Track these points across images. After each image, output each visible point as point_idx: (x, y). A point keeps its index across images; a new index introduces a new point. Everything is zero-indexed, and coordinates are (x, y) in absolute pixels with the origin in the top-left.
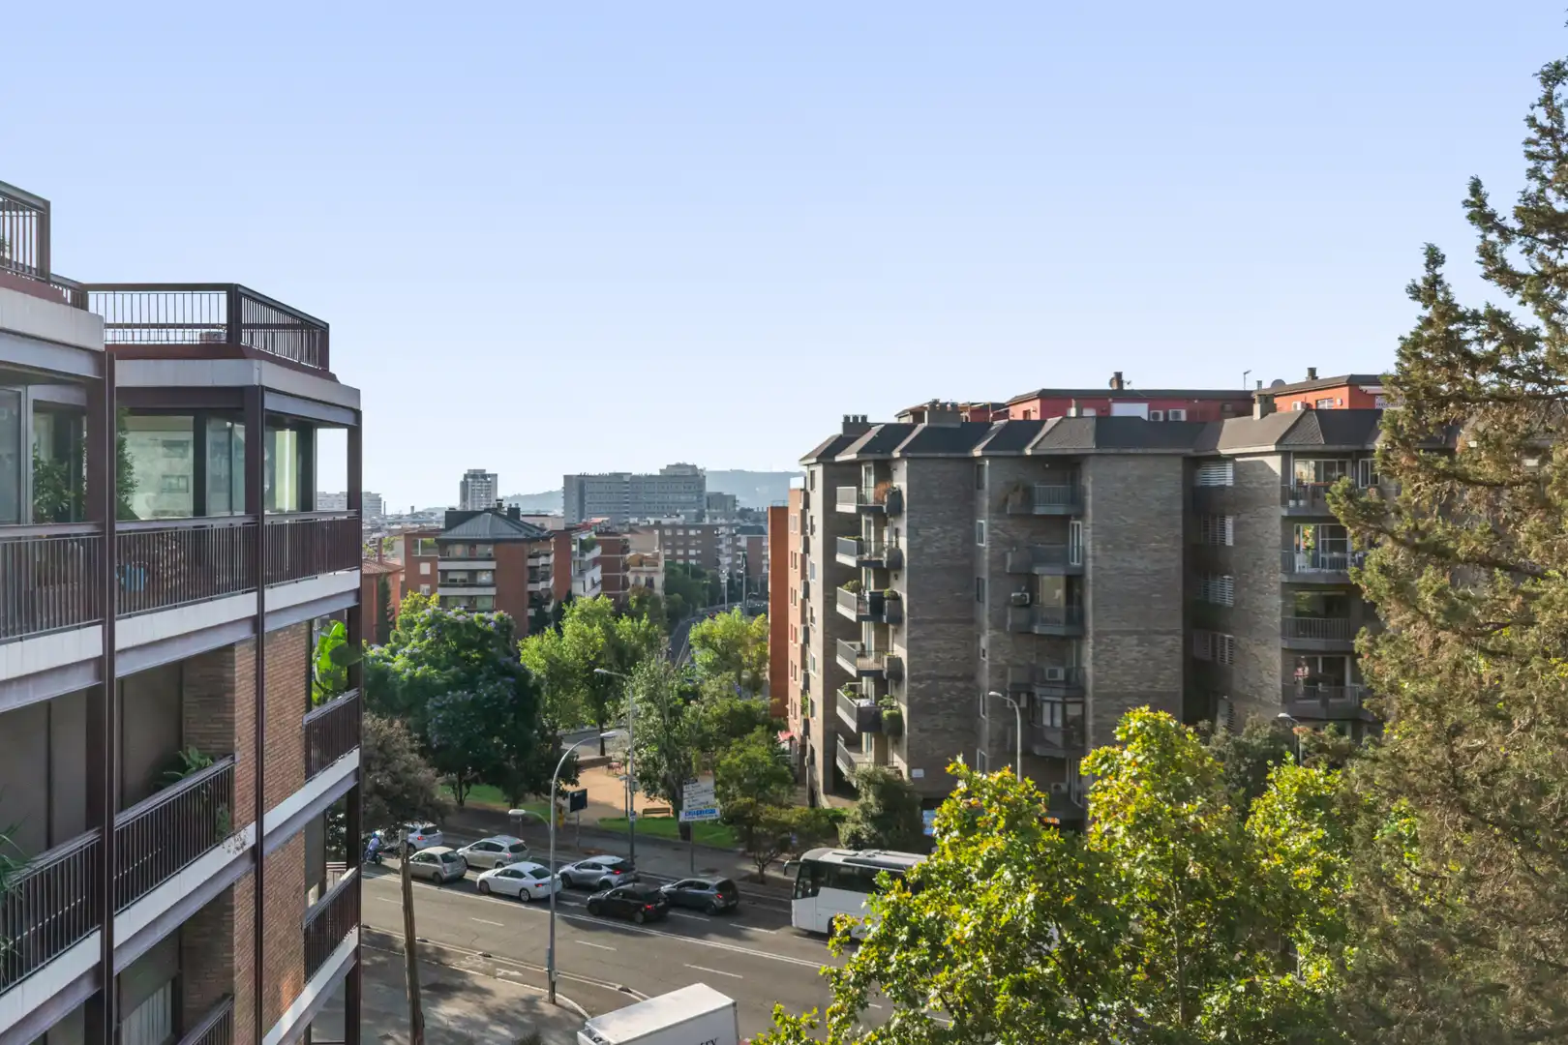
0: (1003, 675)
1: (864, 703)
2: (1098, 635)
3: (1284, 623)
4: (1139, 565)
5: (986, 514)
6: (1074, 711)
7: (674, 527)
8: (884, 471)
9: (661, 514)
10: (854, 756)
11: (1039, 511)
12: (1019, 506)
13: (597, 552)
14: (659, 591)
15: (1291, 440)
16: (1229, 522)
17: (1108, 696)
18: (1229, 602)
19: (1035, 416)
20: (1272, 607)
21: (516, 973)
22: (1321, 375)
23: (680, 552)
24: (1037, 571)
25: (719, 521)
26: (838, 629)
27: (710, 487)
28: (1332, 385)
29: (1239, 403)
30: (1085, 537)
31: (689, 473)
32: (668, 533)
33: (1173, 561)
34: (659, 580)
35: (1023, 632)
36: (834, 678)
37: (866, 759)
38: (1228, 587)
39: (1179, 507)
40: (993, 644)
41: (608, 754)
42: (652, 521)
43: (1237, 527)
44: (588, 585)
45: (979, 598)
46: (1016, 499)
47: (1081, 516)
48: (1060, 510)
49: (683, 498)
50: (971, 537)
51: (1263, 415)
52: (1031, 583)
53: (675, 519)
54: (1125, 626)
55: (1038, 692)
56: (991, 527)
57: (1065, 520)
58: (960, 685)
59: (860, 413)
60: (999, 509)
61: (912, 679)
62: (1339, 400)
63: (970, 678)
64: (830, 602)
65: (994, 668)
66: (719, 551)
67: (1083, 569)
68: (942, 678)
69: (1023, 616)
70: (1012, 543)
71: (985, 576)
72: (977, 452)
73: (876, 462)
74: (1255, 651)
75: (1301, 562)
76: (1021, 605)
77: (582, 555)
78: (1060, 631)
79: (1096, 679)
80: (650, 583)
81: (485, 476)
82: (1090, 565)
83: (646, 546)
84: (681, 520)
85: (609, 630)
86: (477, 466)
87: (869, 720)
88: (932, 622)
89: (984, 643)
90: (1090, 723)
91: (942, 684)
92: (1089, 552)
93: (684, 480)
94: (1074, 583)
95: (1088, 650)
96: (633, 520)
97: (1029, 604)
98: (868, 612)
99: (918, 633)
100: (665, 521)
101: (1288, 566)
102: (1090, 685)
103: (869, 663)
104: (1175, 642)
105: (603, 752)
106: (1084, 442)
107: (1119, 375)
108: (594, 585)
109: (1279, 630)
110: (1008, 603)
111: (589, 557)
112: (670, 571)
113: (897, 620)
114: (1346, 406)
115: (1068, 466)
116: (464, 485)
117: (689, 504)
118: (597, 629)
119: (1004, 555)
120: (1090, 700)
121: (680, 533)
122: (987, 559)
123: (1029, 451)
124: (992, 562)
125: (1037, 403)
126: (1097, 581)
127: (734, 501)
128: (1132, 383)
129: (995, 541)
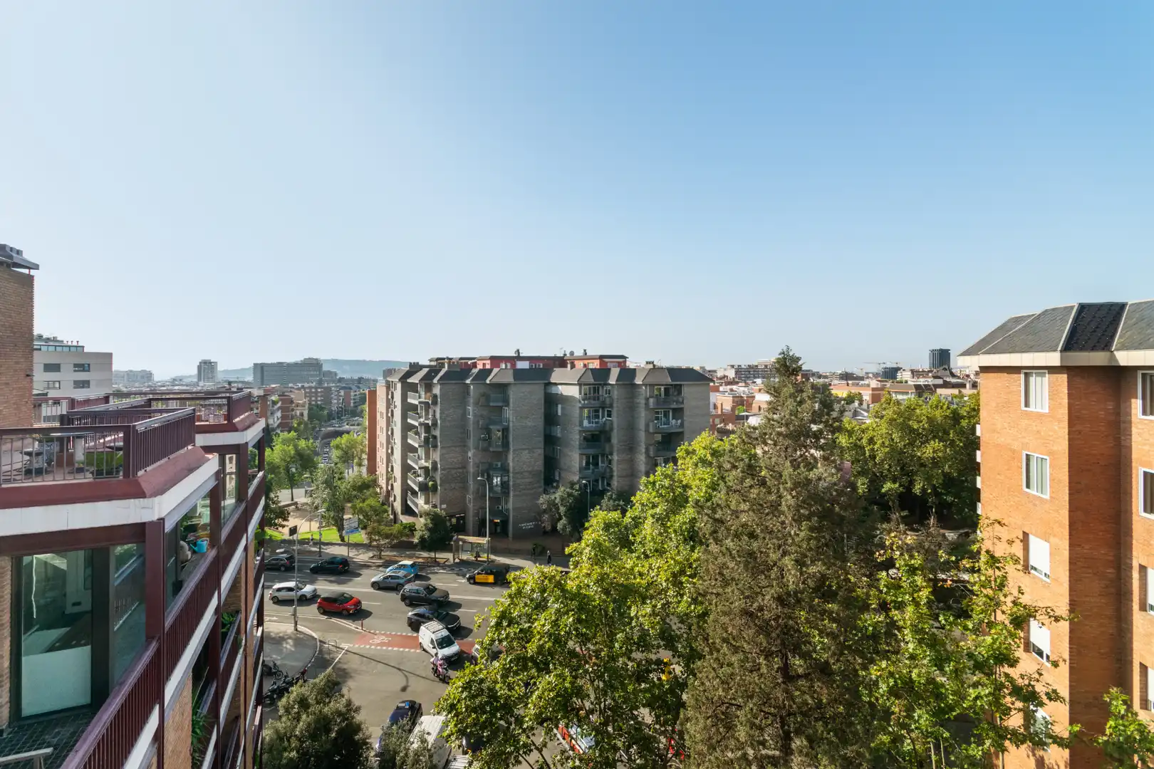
0: (478, 467)
1: (421, 479)
2: (514, 450)
3: (580, 444)
4: (529, 424)
5: (472, 405)
6: (505, 479)
7: (310, 388)
8: (429, 387)
9: (304, 382)
10: (415, 500)
11: (492, 404)
12: (484, 401)
13: (279, 405)
14: (306, 418)
15: (582, 380)
16: (560, 406)
17: (517, 473)
18: (559, 435)
19: (488, 367)
20: (576, 438)
21: (275, 618)
22: (589, 353)
23: (313, 399)
24: (491, 427)
25: (331, 385)
26: (407, 449)
27: (325, 368)
28: (593, 358)
29: (561, 362)
30: (509, 413)
31: (315, 362)
32: (307, 390)
33: (540, 423)
34: (306, 413)
35: (485, 450)
36: (406, 469)
37: (421, 501)
38: (559, 431)
39: (543, 402)
40: (474, 455)
41: (295, 500)
42: (300, 385)
43: (562, 408)
44: (276, 419)
45: (468, 437)
46: (482, 400)
47: (508, 405)
48: (500, 404)
49: (312, 373)
50: (465, 413)
51: (571, 368)
52: (489, 431)
53: (311, 384)
54: (524, 447)
55: (491, 473)
56: (473, 410)
57: (501, 407)
58: (461, 470)
59: (416, 361)
60: (476, 404)
61: (442, 470)
62: (595, 364)
63: (464, 467)
64: (404, 438)
65: (474, 464)
66: (332, 398)
67: (508, 425)
68: (454, 469)
69: (485, 444)
70: (482, 416)
71: (471, 429)
72: (468, 381)
73: (425, 384)
74: (570, 454)
75: (586, 423)
76: (484, 440)
77: (273, 407)
78: (500, 450)
79: (514, 468)
80: (302, 414)
81: (211, 363)
82: (511, 425)
83: (300, 398)
84: (314, 384)
85: (296, 446)
86: (207, 358)
87: (424, 487)
88: (449, 447)
89: (470, 454)
90: (511, 483)
91: (453, 472)
92: (511, 419)
93: (313, 365)
94: (505, 431)
95: (511, 457)
96: (290, 385)
97: (488, 439)
98: (422, 444)
99: (444, 451)
100: (306, 385)
101: (581, 424)
102: (511, 470)
103: (423, 463)
104: (541, 451)
105: (292, 500)
106: (509, 378)
107: (518, 351)
108: (278, 419)
109: (578, 447)
110: (480, 439)
111: (276, 407)
112: (310, 409)
113: (435, 446)
114: (598, 367)
115: (502, 388)
116: (199, 367)
117: (316, 376)
118: (290, 447)
119: (478, 421)
120: (511, 475)
121: (313, 390)
122: (471, 422)
123: (488, 382)
124: (473, 424)
125: (489, 362)
126: (514, 430)
127: (336, 374)
128: (523, 354)
129: (475, 415)
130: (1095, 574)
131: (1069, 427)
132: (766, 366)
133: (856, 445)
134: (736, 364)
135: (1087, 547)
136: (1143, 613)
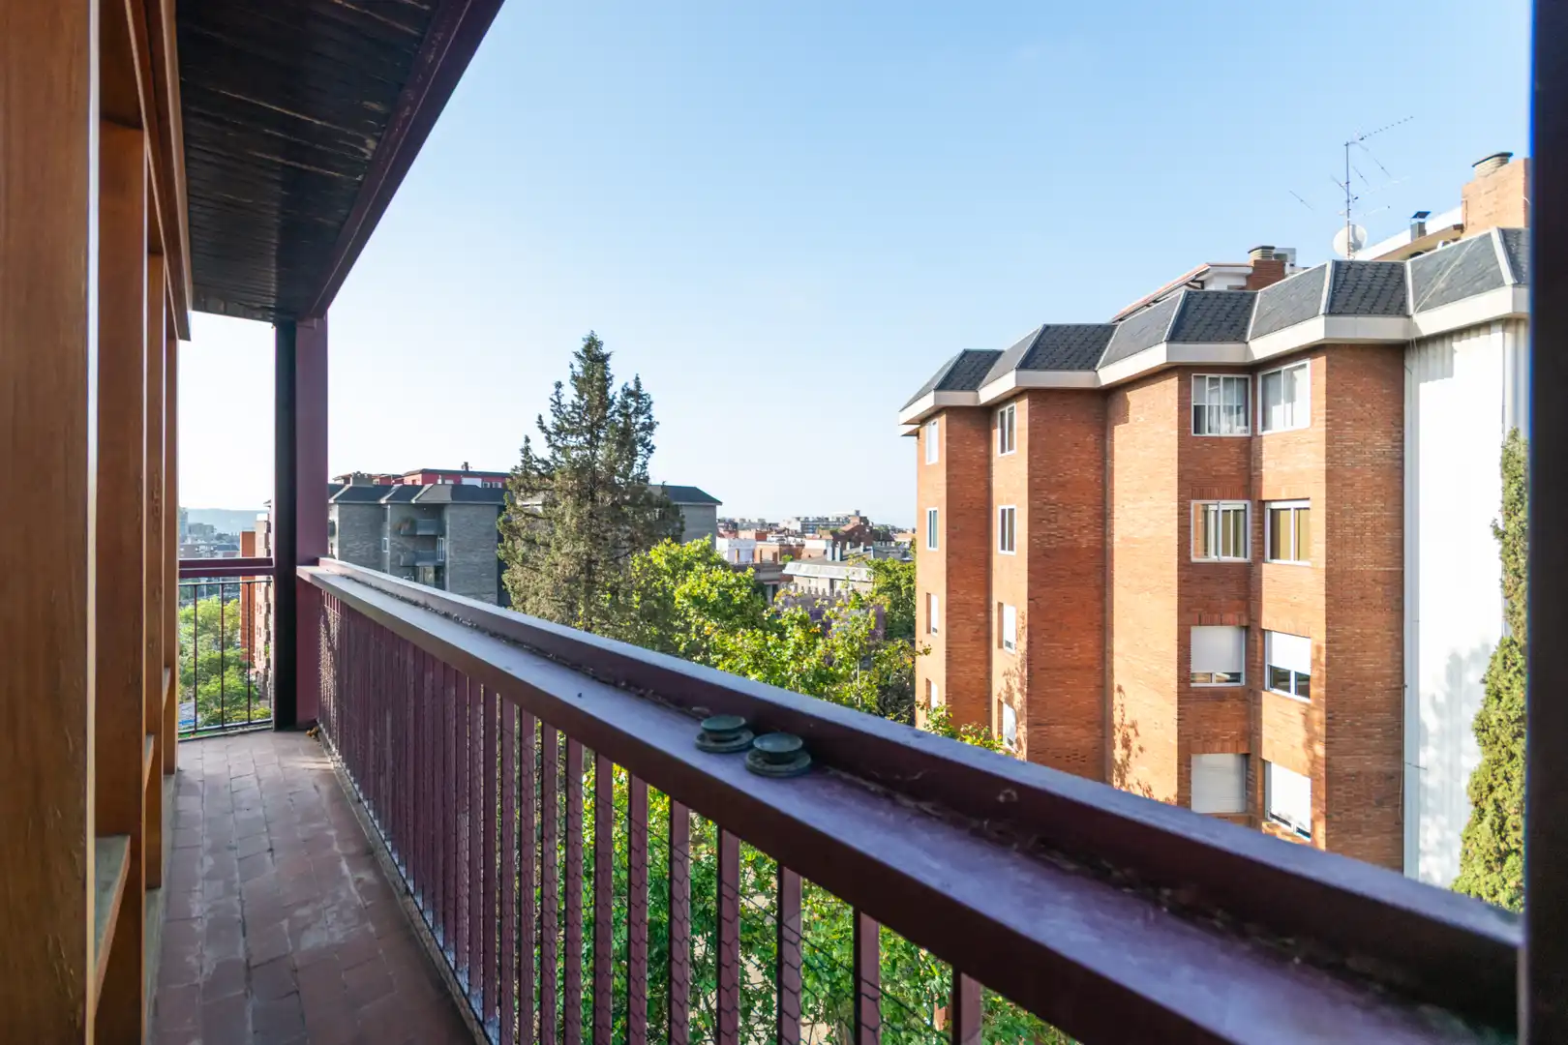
4: (476, 560)
5: (388, 534)
11: (420, 533)
12: (408, 530)
19: (419, 483)
24: (418, 565)
25: (200, 542)
30: (446, 546)
46: (406, 526)
47: (443, 534)
48: (432, 533)
50: (378, 546)
52: (415, 571)
54: (467, 591)
56: (391, 541)
57: (435, 537)
60: (396, 532)
67: (444, 563)
70: (404, 549)
72: (383, 501)
82: (448, 561)
92: (448, 553)
94: (439, 569)
106: (446, 498)
107: (466, 464)
115: (436, 510)
119: (399, 557)
122: (388, 559)
123: (413, 501)
124: (391, 561)
125: (420, 476)
126: (451, 568)
127: (212, 529)
128: (474, 468)
129: (393, 548)
130: (968, 619)
131: (948, 470)
132: (838, 519)
133: (893, 585)
134: (803, 515)
135: (962, 592)
136: (1001, 650)
